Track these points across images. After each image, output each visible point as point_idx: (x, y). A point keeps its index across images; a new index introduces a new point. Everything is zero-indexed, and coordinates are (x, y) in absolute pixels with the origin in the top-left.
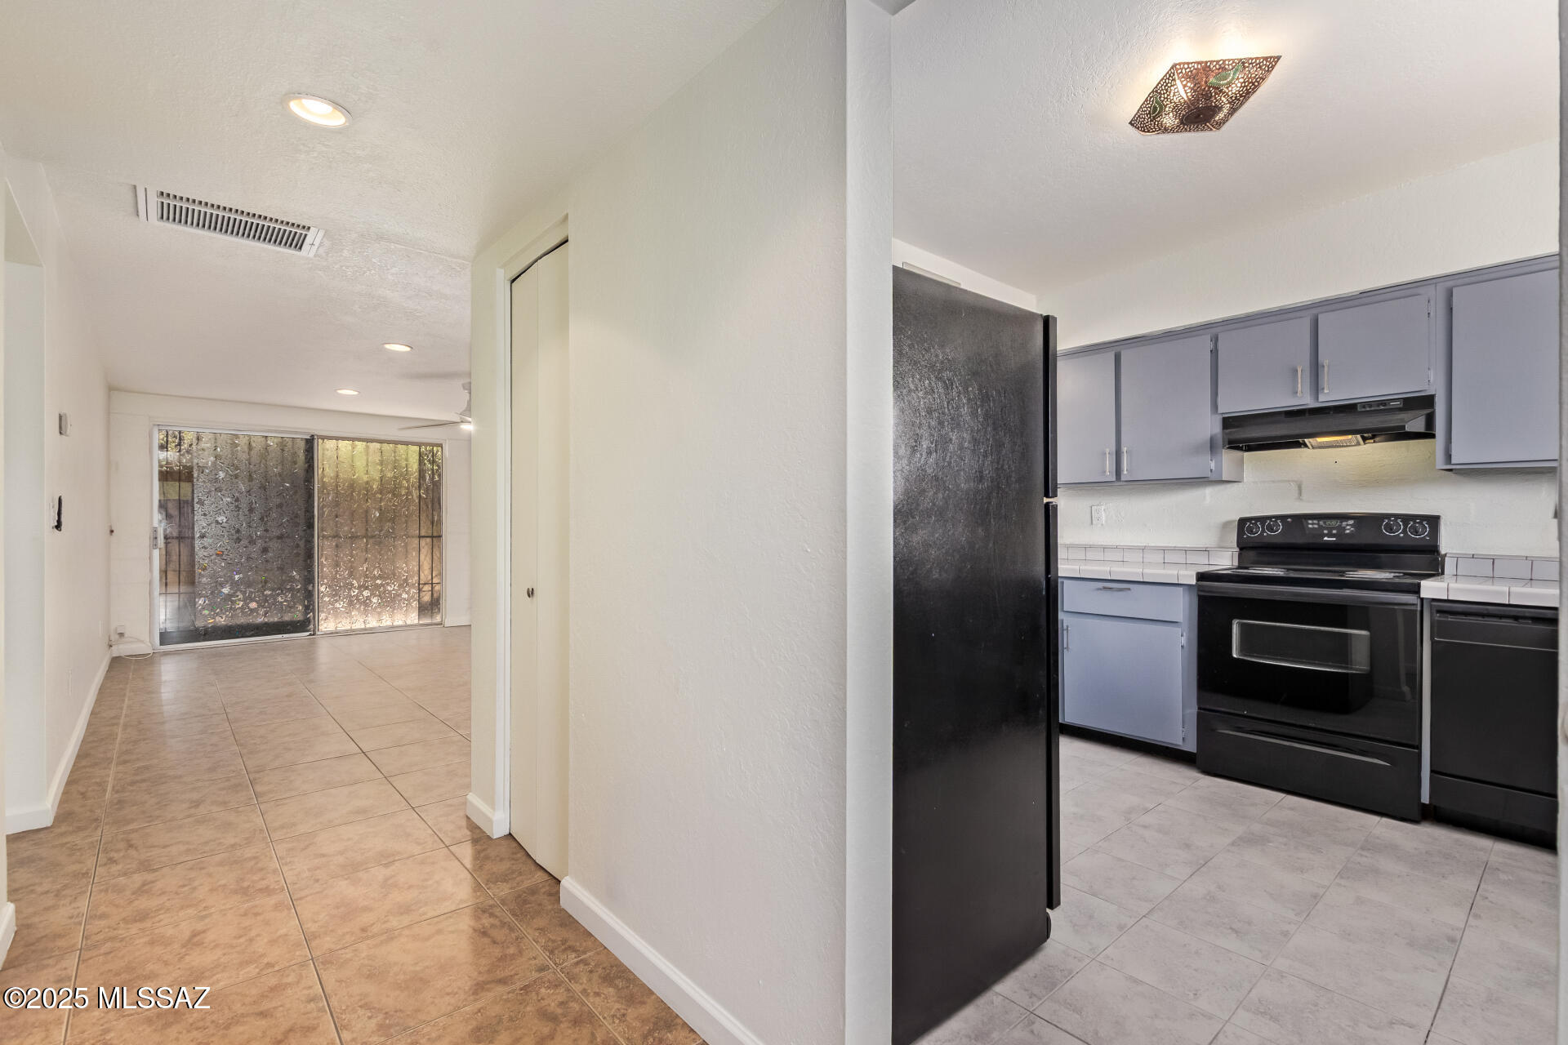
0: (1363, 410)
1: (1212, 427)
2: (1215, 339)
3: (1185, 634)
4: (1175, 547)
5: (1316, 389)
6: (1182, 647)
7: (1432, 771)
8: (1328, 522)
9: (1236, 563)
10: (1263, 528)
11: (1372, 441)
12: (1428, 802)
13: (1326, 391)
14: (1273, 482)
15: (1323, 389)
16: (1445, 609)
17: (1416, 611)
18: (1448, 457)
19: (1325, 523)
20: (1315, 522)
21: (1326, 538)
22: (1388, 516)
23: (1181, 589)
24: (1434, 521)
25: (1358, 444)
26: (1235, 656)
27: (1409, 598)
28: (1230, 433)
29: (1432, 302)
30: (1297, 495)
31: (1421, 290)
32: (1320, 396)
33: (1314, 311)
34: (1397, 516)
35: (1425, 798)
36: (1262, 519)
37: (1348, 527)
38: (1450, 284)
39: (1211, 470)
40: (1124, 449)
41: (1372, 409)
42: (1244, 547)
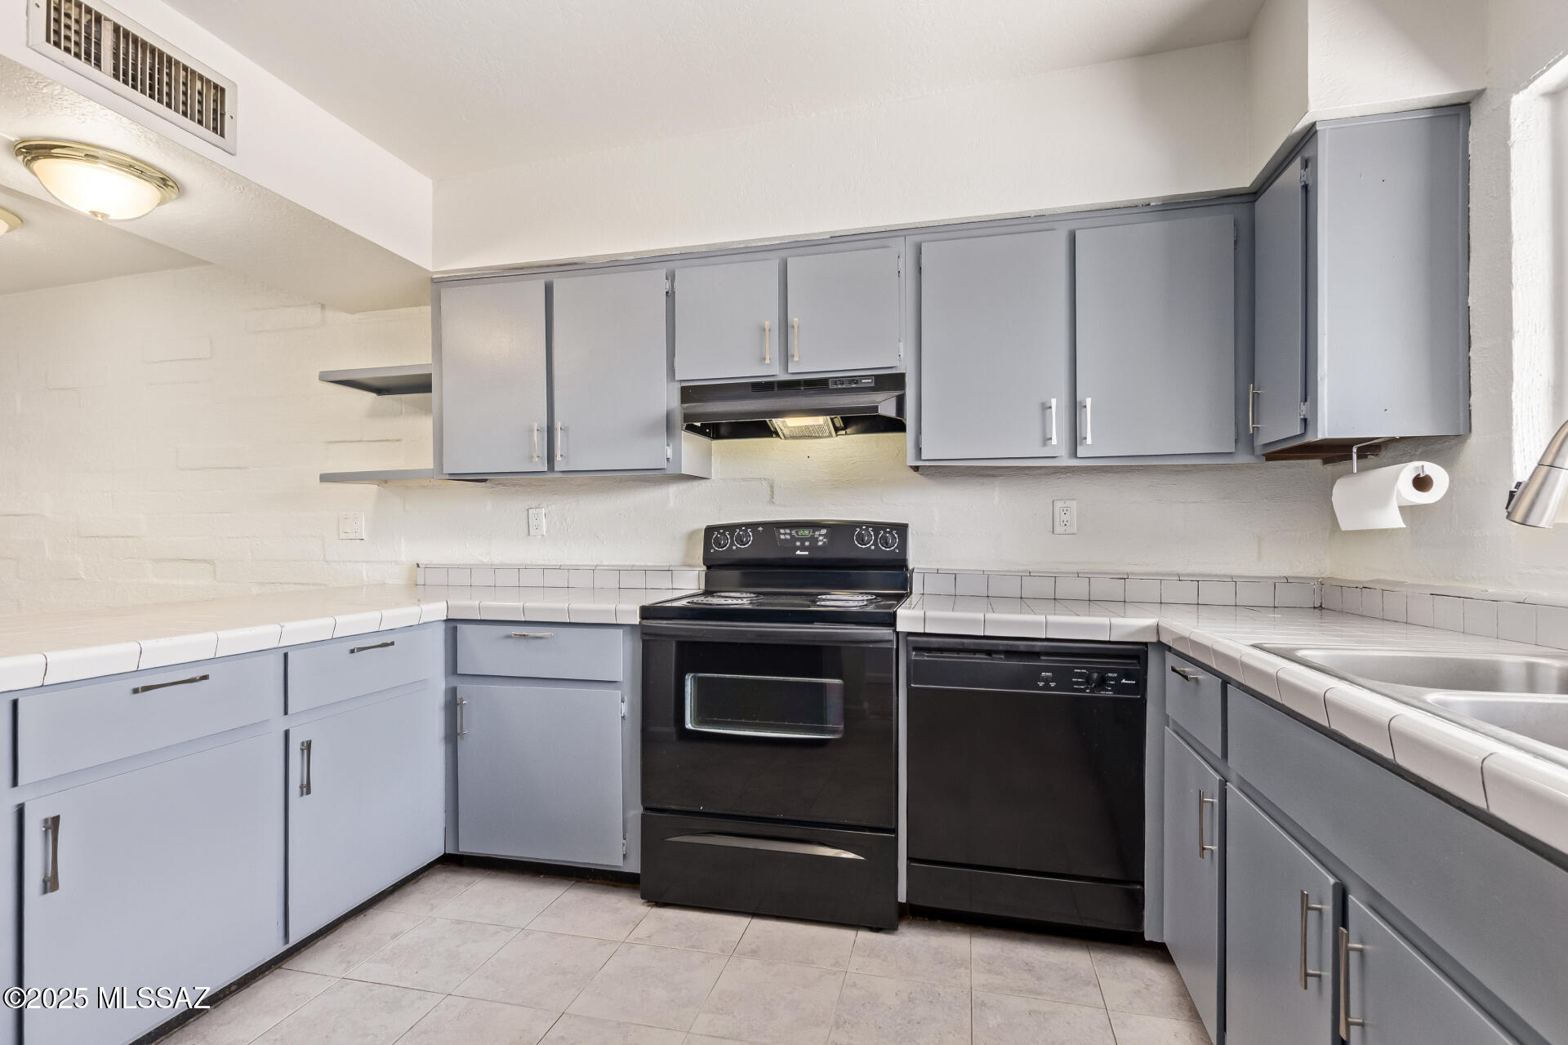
0: (835, 387)
1: (667, 399)
2: (671, 277)
3: (626, 698)
4: (633, 566)
5: (786, 357)
6: (623, 718)
7: (909, 858)
8: (801, 532)
9: (703, 587)
10: (732, 540)
11: (844, 432)
12: (905, 901)
13: (796, 359)
14: (744, 480)
15: (793, 356)
16: (922, 643)
17: (892, 649)
18: (919, 450)
19: (797, 533)
20: (788, 531)
21: (798, 552)
22: (859, 524)
23: (620, 632)
24: (902, 529)
25: (830, 436)
26: (689, 726)
27: (884, 632)
28: (687, 408)
29: (902, 259)
30: (768, 497)
31: (891, 242)
32: (789, 365)
33: (783, 254)
34: (869, 524)
35: (902, 897)
36: (731, 528)
37: (821, 538)
38: (918, 238)
39: (668, 459)
40: (558, 425)
41: (844, 386)
42: (713, 564)
